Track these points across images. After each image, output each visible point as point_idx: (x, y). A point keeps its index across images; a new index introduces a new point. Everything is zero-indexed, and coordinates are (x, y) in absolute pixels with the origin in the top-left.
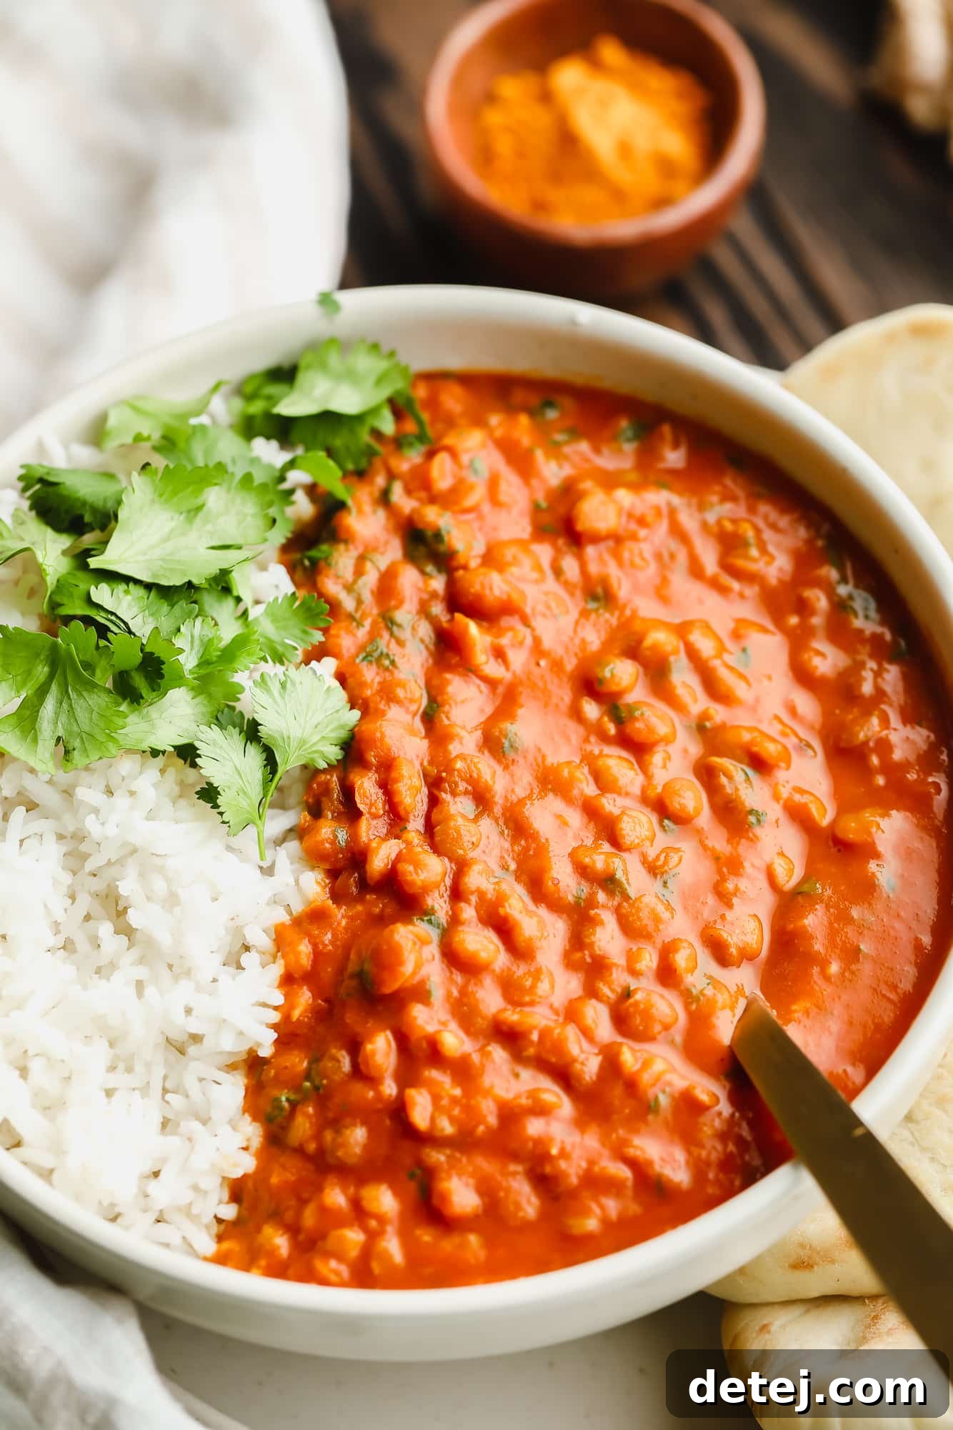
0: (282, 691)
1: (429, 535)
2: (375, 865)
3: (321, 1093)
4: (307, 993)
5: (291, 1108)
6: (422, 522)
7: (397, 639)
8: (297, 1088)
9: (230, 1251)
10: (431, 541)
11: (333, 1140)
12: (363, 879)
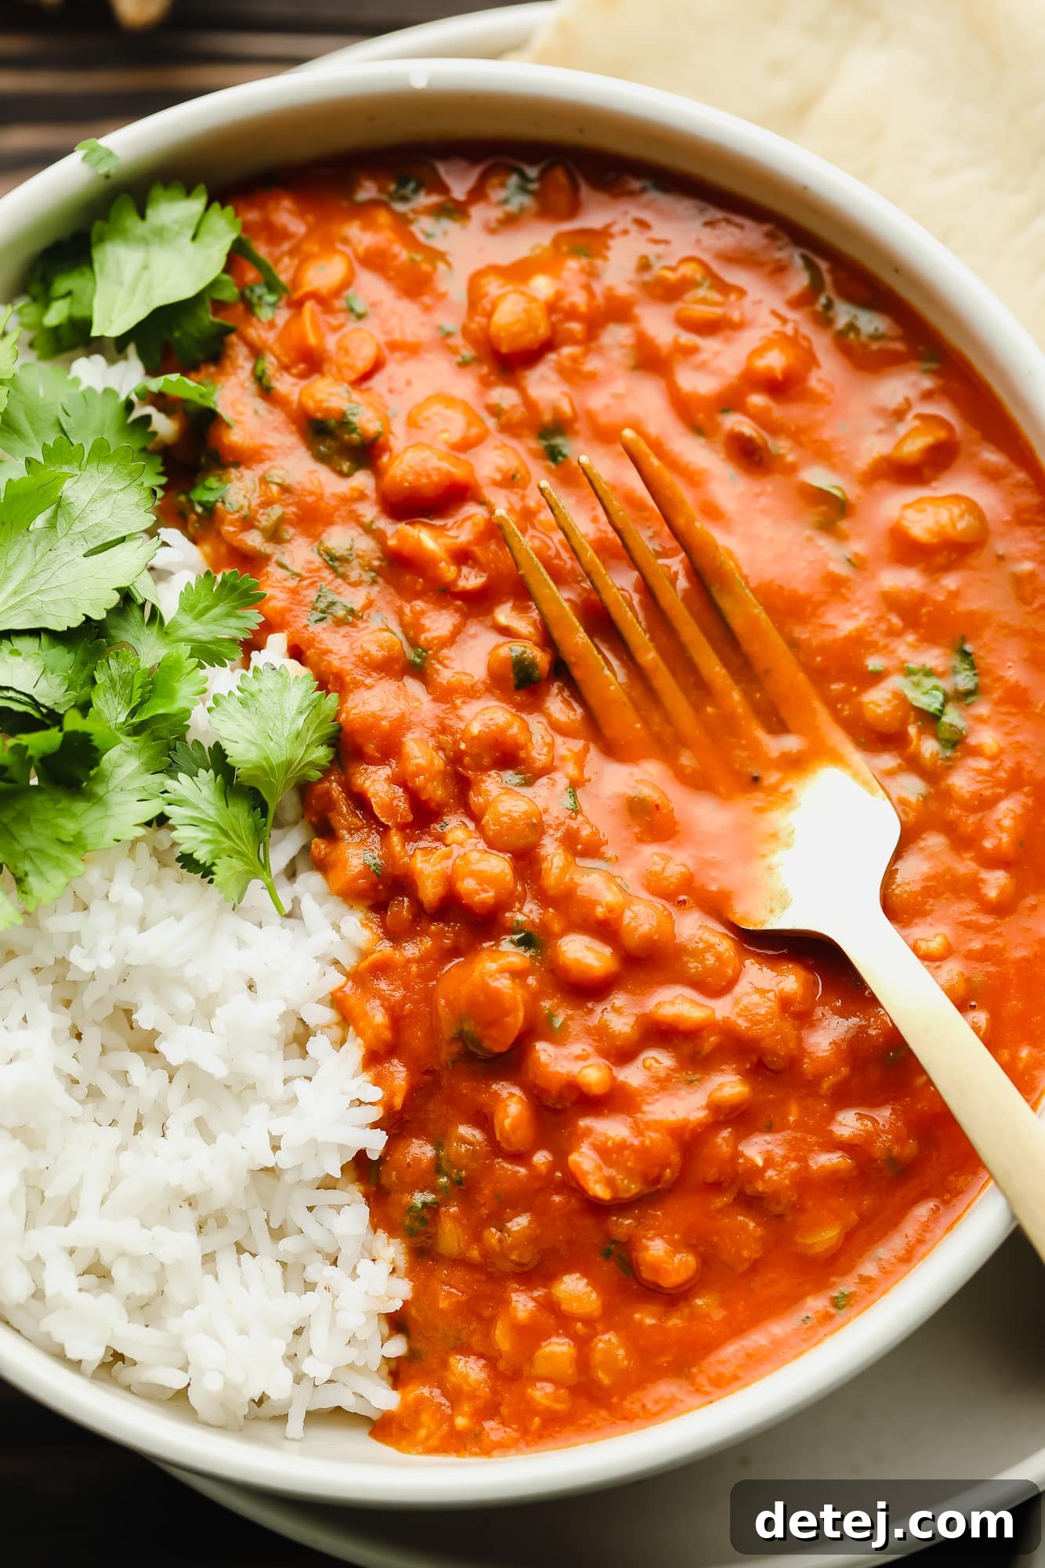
1: (332, 423)
2: (430, 891)
3: (463, 1188)
4: (402, 1069)
5: (432, 1211)
6: (320, 409)
7: (344, 577)
8: (433, 1190)
9: (420, 1401)
10: (338, 432)
11: (500, 1241)
12: (418, 906)
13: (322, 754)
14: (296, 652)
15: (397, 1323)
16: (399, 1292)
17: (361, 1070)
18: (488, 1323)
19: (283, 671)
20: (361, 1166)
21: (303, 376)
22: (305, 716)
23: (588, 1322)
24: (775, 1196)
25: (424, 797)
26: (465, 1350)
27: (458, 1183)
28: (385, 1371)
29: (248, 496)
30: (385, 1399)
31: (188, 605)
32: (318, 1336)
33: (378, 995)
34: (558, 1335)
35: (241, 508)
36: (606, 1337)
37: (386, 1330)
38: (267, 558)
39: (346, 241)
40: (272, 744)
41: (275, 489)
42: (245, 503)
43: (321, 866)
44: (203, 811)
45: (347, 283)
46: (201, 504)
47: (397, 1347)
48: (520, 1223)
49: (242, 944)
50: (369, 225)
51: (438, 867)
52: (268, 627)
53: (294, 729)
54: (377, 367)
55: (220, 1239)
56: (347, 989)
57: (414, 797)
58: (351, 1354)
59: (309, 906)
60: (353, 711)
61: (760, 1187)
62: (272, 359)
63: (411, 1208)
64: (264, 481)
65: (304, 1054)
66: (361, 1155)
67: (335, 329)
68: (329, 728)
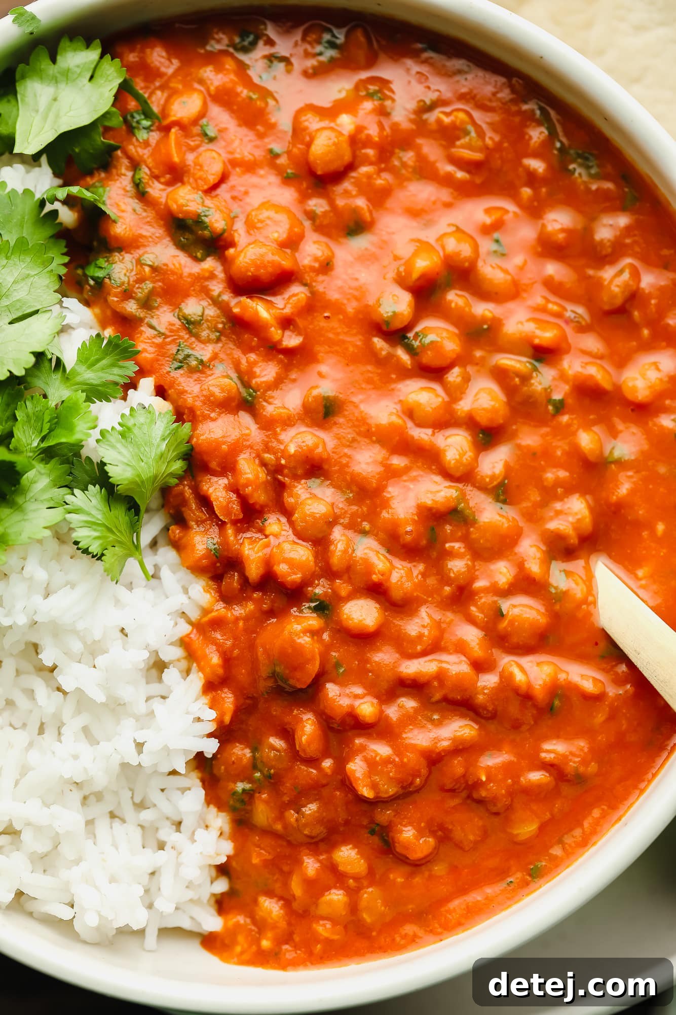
0: (123, 441)
1: (190, 222)
2: (254, 571)
3: (272, 781)
4: (230, 695)
5: (249, 796)
6: (182, 212)
7: (197, 337)
8: (250, 780)
9: (237, 925)
10: (194, 228)
11: (297, 820)
12: (245, 580)
13: (178, 466)
14: (161, 391)
15: (223, 870)
16: (224, 850)
17: (201, 694)
18: (287, 876)
19: (151, 409)
20: (200, 761)
21: (169, 184)
22: (166, 442)
23: (357, 878)
24: (494, 800)
25: (251, 502)
26: (270, 894)
27: (270, 777)
28: (213, 900)
29: (128, 274)
30: (213, 923)
31: (84, 357)
32: (166, 881)
33: (214, 642)
34: (336, 888)
35: (123, 284)
36: (370, 890)
37: (214, 873)
38: (141, 320)
39: (201, 81)
40: (143, 464)
41: (147, 269)
42: (126, 279)
43: (177, 545)
44: (94, 516)
45: (203, 114)
46: (93, 278)
47: (222, 886)
48: (311, 808)
49: (117, 602)
50: (219, 69)
51: (260, 554)
52: (142, 372)
53: (159, 452)
54: (223, 179)
55: (99, 810)
56: (192, 636)
57: (244, 500)
58: (190, 894)
59: (165, 573)
60: (202, 437)
61: (484, 793)
62: (147, 170)
63: (235, 793)
64: (139, 262)
65: (160, 679)
66: (200, 755)
67: (193, 149)
68: (184, 448)
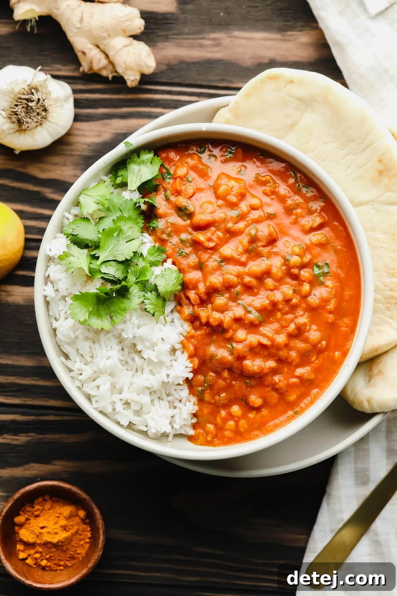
0: (162, 278)
1: (183, 208)
2: (204, 320)
3: (211, 386)
4: (197, 359)
5: (203, 392)
6: (180, 205)
7: (185, 245)
8: (203, 386)
9: (199, 433)
10: (184, 210)
11: (219, 399)
12: (201, 322)
13: (179, 288)
14: (174, 263)
15: (195, 415)
16: (195, 409)
17: (187, 359)
18: (215, 417)
19: (171, 269)
20: (187, 380)
21: (176, 196)
22: (176, 280)
23: (238, 417)
24: (281, 389)
25: (203, 299)
26: (210, 422)
27: (210, 385)
28: (192, 425)
29: (163, 226)
30: (191, 432)
31: (149, 253)
32: (177, 419)
33: (192, 343)
34: (231, 420)
35: (161, 229)
36: (242, 421)
37: (192, 416)
38: (167, 241)
39: (187, 163)
40: (168, 287)
41: (169, 224)
42: (163, 228)
43: (179, 312)
44: (152, 301)
45: (187, 174)
46: (152, 227)
47: (195, 420)
48: (223, 395)
49: (161, 330)
50: (192, 159)
51: (206, 315)
52: (168, 257)
53: (173, 283)
54: (194, 194)
55: (155, 397)
56: (185, 341)
57: (200, 298)
58: (184, 422)
59: (176, 321)
60: (186, 278)
61: (278, 387)
62: (169, 192)
63: (199, 390)
64: (167, 222)
65: (174, 354)
66: (187, 378)
67: (184, 185)
68: (181, 282)
